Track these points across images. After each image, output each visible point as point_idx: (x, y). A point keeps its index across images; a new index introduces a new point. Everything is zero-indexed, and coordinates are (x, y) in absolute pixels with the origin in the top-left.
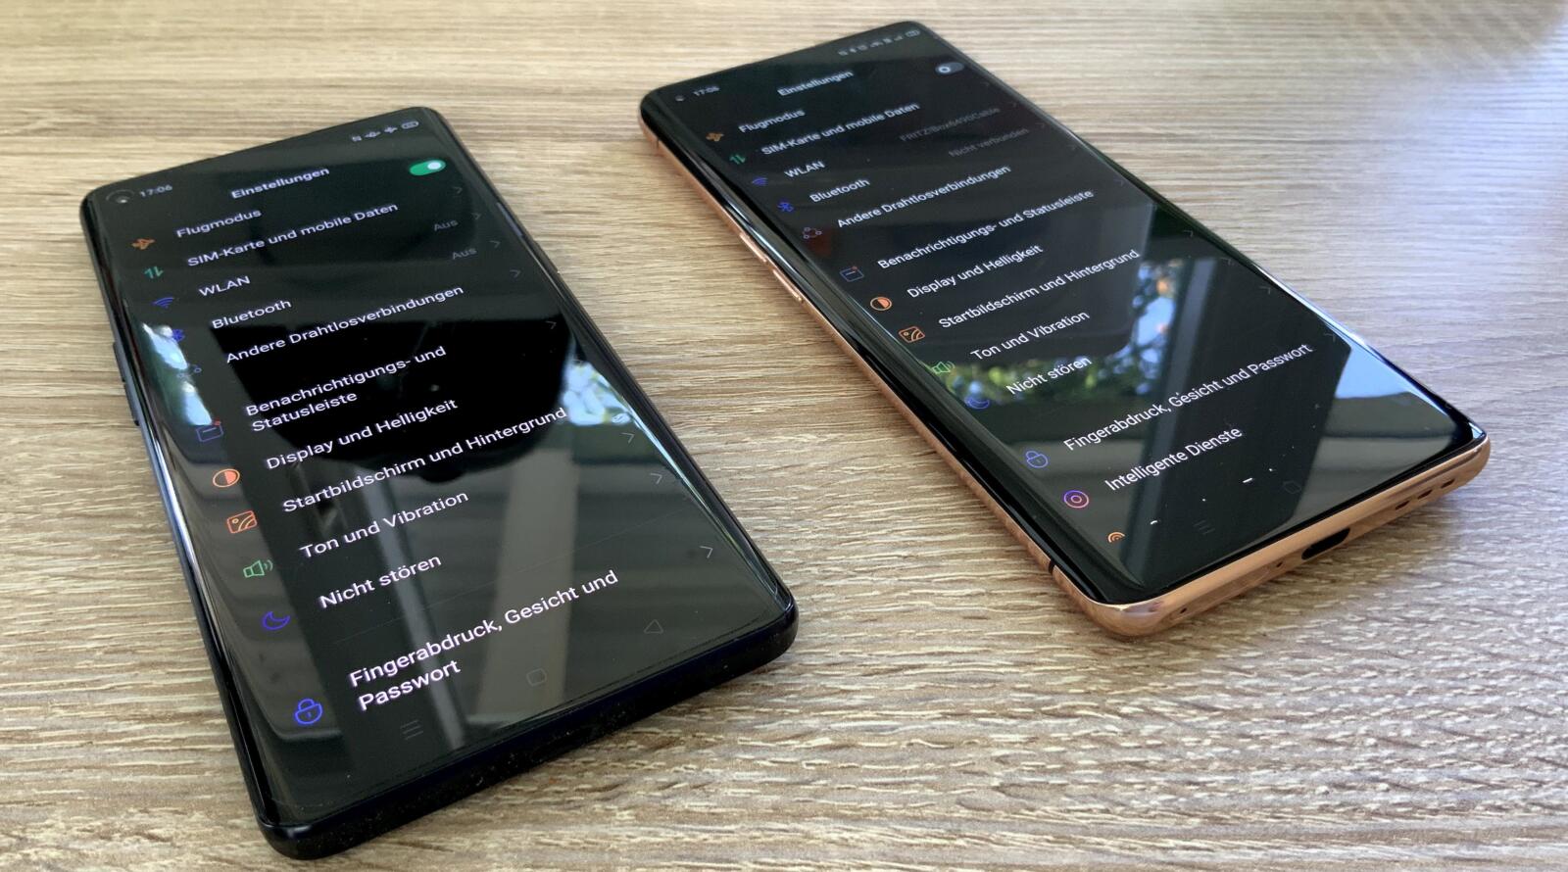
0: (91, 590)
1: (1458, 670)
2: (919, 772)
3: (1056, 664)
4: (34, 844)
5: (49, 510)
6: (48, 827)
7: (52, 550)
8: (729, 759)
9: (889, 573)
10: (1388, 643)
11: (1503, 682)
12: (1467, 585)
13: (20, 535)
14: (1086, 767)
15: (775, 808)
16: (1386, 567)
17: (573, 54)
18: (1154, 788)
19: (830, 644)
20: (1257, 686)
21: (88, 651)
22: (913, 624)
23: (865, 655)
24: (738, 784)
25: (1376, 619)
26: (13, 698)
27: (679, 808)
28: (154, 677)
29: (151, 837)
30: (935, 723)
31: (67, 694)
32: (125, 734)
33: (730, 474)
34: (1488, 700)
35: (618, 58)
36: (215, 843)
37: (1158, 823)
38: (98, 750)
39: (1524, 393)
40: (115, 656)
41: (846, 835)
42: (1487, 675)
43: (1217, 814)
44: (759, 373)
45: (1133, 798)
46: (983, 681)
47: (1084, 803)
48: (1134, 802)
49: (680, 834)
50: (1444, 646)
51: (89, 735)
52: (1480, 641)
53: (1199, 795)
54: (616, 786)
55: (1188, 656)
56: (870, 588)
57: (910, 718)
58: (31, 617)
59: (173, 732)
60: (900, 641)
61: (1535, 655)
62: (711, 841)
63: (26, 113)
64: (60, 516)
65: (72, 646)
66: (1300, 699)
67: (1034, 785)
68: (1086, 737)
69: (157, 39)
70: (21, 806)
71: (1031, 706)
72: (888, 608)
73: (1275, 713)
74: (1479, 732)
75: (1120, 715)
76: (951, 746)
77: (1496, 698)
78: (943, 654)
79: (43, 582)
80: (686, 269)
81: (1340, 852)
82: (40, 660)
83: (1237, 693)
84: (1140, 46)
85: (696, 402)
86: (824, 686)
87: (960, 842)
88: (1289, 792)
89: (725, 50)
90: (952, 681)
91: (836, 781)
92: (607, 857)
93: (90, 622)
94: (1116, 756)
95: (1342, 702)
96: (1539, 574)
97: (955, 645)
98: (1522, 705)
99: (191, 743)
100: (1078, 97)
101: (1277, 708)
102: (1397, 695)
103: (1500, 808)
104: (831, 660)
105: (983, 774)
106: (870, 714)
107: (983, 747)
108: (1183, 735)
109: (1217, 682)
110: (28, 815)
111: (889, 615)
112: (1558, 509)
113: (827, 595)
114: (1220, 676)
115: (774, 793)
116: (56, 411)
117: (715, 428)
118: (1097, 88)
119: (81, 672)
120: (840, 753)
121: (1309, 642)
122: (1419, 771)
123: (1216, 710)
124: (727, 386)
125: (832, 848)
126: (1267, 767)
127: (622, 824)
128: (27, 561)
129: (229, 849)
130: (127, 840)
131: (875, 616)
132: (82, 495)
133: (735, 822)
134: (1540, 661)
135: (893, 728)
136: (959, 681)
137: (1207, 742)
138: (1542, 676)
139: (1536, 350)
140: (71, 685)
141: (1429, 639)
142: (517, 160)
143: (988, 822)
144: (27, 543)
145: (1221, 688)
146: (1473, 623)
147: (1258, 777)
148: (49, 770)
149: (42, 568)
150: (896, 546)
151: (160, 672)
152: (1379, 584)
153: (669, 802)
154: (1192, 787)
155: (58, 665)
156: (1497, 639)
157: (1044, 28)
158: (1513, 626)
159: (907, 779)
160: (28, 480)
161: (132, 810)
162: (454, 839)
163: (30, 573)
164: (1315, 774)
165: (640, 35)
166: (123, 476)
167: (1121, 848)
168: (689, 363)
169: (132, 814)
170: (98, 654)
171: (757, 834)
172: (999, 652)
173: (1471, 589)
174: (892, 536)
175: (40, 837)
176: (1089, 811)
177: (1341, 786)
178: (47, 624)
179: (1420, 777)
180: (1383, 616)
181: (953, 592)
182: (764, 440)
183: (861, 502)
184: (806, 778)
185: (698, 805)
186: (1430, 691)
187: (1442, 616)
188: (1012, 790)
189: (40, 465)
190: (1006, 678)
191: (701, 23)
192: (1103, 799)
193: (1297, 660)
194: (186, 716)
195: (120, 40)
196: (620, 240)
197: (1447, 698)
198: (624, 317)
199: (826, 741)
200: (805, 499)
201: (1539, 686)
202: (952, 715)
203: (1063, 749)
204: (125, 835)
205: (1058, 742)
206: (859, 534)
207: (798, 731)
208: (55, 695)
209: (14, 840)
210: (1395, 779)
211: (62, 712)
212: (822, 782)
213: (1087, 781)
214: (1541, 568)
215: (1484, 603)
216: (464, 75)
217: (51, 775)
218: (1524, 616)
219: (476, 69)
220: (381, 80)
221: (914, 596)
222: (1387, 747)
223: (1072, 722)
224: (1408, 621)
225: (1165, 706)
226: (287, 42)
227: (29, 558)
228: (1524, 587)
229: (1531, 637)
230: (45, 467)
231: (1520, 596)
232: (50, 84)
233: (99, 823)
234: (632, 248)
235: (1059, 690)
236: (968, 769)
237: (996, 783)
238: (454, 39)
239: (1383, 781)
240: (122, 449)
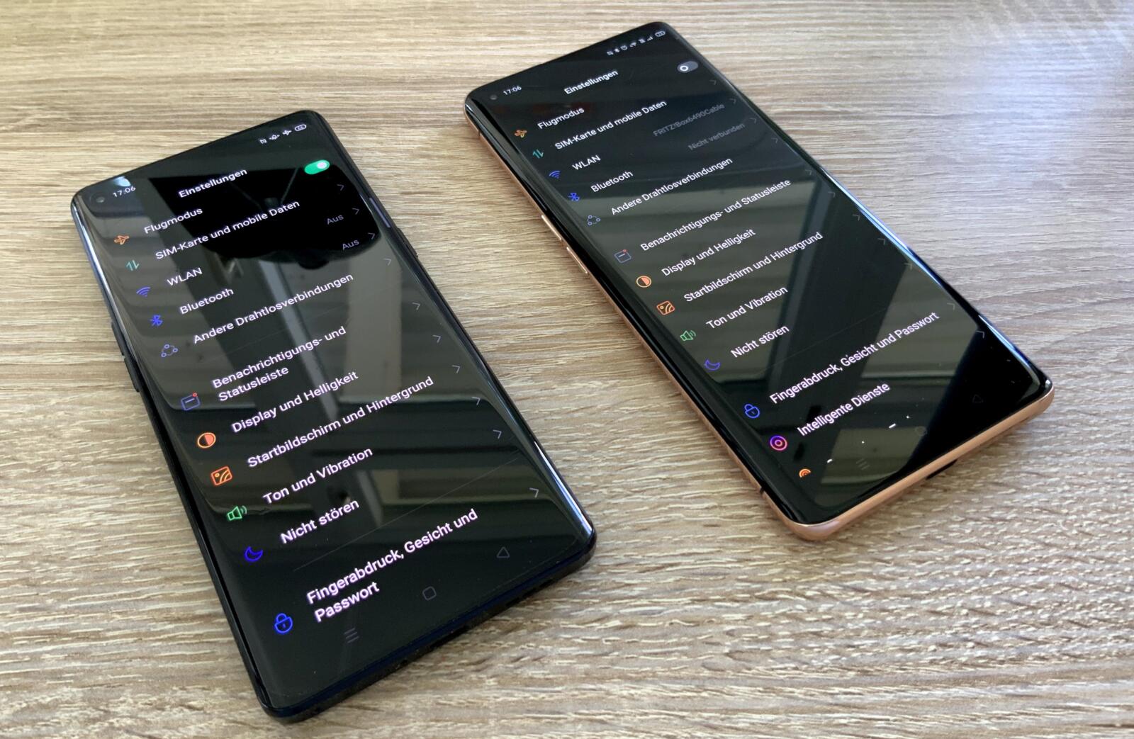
0: (124, 521)
1: (1022, 556)
2: (678, 644)
3: (764, 560)
4: (115, 715)
5: (86, 458)
6: (122, 702)
7: (93, 491)
8: (555, 638)
9: (654, 492)
10: (979, 537)
11: (1051, 565)
12: (1032, 491)
13: (68, 480)
14: (784, 637)
15: (586, 674)
16: (979, 478)
17: (411, 44)
18: (826, 651)
19: (617, 549)
20: (893, 573)
21: (129, 569)
22: (671, 532)
23: (640, 557)
24: (562, 656)
25: (972, 519)
26: (85, 607)
27: (525, 676)
28: (176, 588)
29: (190, 708)
30: (687, 607)
31: (119, 603)
32: (163, 632)
33: (545, 416)
34: (1041, 579)
35: (444, 47)
36: (231, 710)
37: (829, 676)
38: (147, 645)
39: (1079, 334)
40: (147, 573)
41: (633, 692)
42: (1042, 560)
43: (866, 668)
44: (560, 330)
45: (812, 658)
46: (717, 574)
47: (782, 663)
48: (814, 661)
49: (527, 695)
50: (1015, 538)
51: (138, 634)
52: (1038, 534)
53: (855, 655)
54: (484, 660)
55: (849, 551)
56: (641, 504)
57: (671, 605)
58: (87, 544)
59: (193, 630)
60: (663, 545)
61: (1073, 544)
62: (547, 699)
63: (16, 110)
64: (94, 463)
65: (117, 566)
66: (921, 581)
67: (751, 651)
68: (784, 614)
69: (103, 37)
70: (103, 688)
71: (748, 592)
72: (654, 520)
73: (904, 592)
74: (1033, 602)
75: (805, 597)
76: (697, 624)
77: (1046, 577)
78: (690, 554)
79: (91, 516)
80: (505, 241)
81: (941, 693)
82: (98, 578)
83: (881, 578)
84: (824, 28)
85: (519, 356)
86: (614, 581)
87: (705, 694)
88: (911, 650)
89: (521, 38)
90: (697, 575)
91: (624, 653)
92: (482, 712)
93: (126, 547)
94: (803, 628)
95: (947, 583)
96: (1080, 480)
97: (699, 547)
98: (1062, 581)
99: (207, 637)
100: (778, 78)
101: (906, 589)
102: (982, 577)
103: (1043, 658)
104: (618, 561)
105: (717, 644)
106: (645, 602)
107: (718, 624)
108: (846, 611)
109: (867, 570)
110: (108, 694)
111: (655, 525)
112: (1095, 429)
113: (613, 511)
114: (870, 566)
115: (585, 663)
116: (77, 376)
117: (532, 378)
118: (793, 69)
119: (126, 586)
120: (627, 631)
121: (928, 538)
122: (994, 632)
123: (866, 591)
124: (539, 343)
125: (624, 701)
126: (898, 633)
127: (490, 688)
128: (77, 500)
129: (241, 714)
130: (175, 710)
131: (645, 526)
132: (106, 446)
133: (561, 684)
134: (1076, 548)
135: (660, 612)
136: (701, 574)
137: (861, 615)
138: (1077, 560)
139: (1091, 298)
140: (121, 596)
141: (1006, 533)
142: (379, 146)
143: (722, 679)
144: (75, 486)
145: (870, 575)
146: (1035, 520)
147: (892, 641)
148: (116, 661)
149: (88, 505)
150: (658, 471)
151: (179, 584)
152: (975, 491)
153: (519, 671)
154: (850, 649)
155: (111, 581)
156: (1048, 533)
157: (755, 13)
158: (1060, 521)
159: (670, 649)
160: (67, 434)
161: (175, 688)
162: (384, 702)
163: (81, 509)
164: (928, 637)
165: (458, 25)
166: (133, 429)
167: (805, 694)
168: (512, 324)
169: (175, 691)
170: (136, 571)
171: (576, 693)
172: (727, 552)
173: (1035, 494)
174: (656, 463)
175: (118, 710)
176: (785, 669)
177: (944, 645)
178: (97, 549)
179: (995, 638)
180: (976, 516)
181: (696, 506)
182: (566, 387)
183: (634, 436)
184: (606, 650)
185: (537, 673)
186: (1002, 573)
187: (1014, 515)
188: (737, 655)
189: (74, 422)
190: (731, 571)
191: (503, 12)
192: (794, 660)
193: (920, 552)
194: (201, 617)
195: (75, 39)
196: (457, 217)
197: (1015, 578)
198: (465, 285)
199: (617, 623)
200: (597, 434)
201: (1074, 567)
202: (698, 600)
203: (767, 624)
204: (173, 707)
205: (765, 619)
206: (632, 462)
207: (599, 616)
208: (112, 604)
209: (102, 713)
210: (978, 639)
211: (119, 617)
212: (616, 653)
213: (784, 647)
214: (1081, 476)
215: (1043, 505)
216: (333, 67)
217: (118, 665)
218: (1067, 514)
219: (341, 60)
220: (272, 73)
221: (671, 510)
222: (975, 615)
223: (775, 603)
224: (993, 520)
225: (834, 590)
226: (198, 38)
227: (78, 498)
228: (1069, 491)
229: (1071, 530)
230: (78, 423)
231: (1066, 499)
232: (29, 82)
233: (154, 699)
234: (466, 224)
235: (766, 579)
236: (709, 641)
237: (727, 650)
238: (322, 32)
239: (970, 641)
240: (127, 407)
